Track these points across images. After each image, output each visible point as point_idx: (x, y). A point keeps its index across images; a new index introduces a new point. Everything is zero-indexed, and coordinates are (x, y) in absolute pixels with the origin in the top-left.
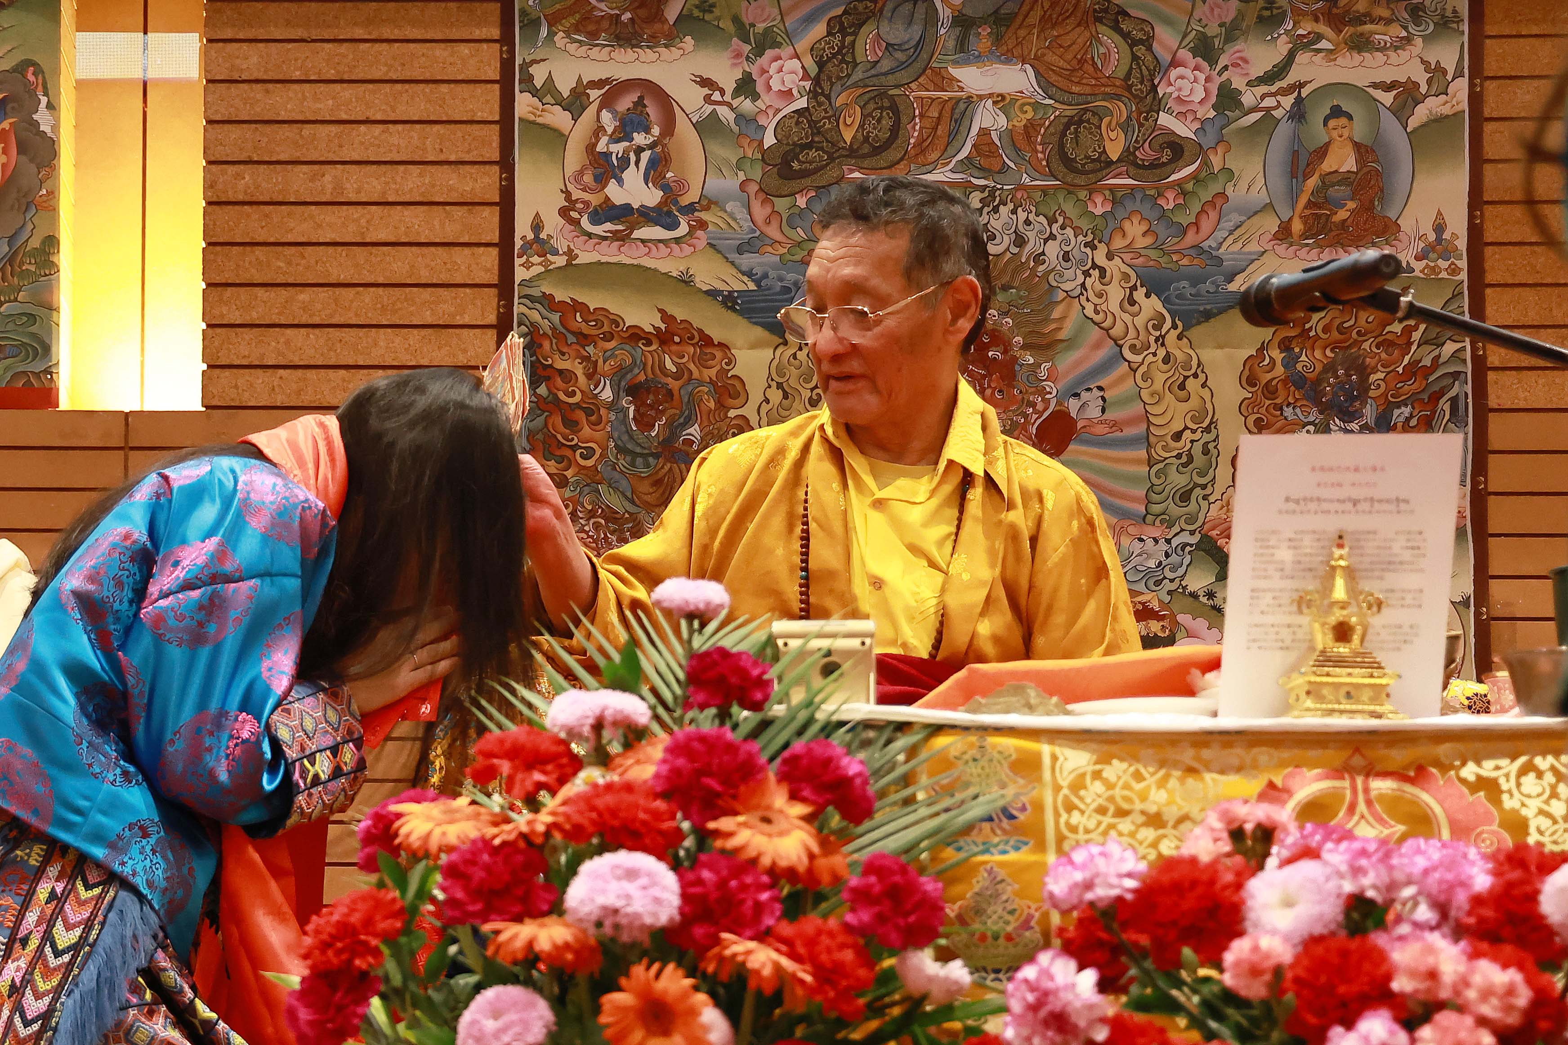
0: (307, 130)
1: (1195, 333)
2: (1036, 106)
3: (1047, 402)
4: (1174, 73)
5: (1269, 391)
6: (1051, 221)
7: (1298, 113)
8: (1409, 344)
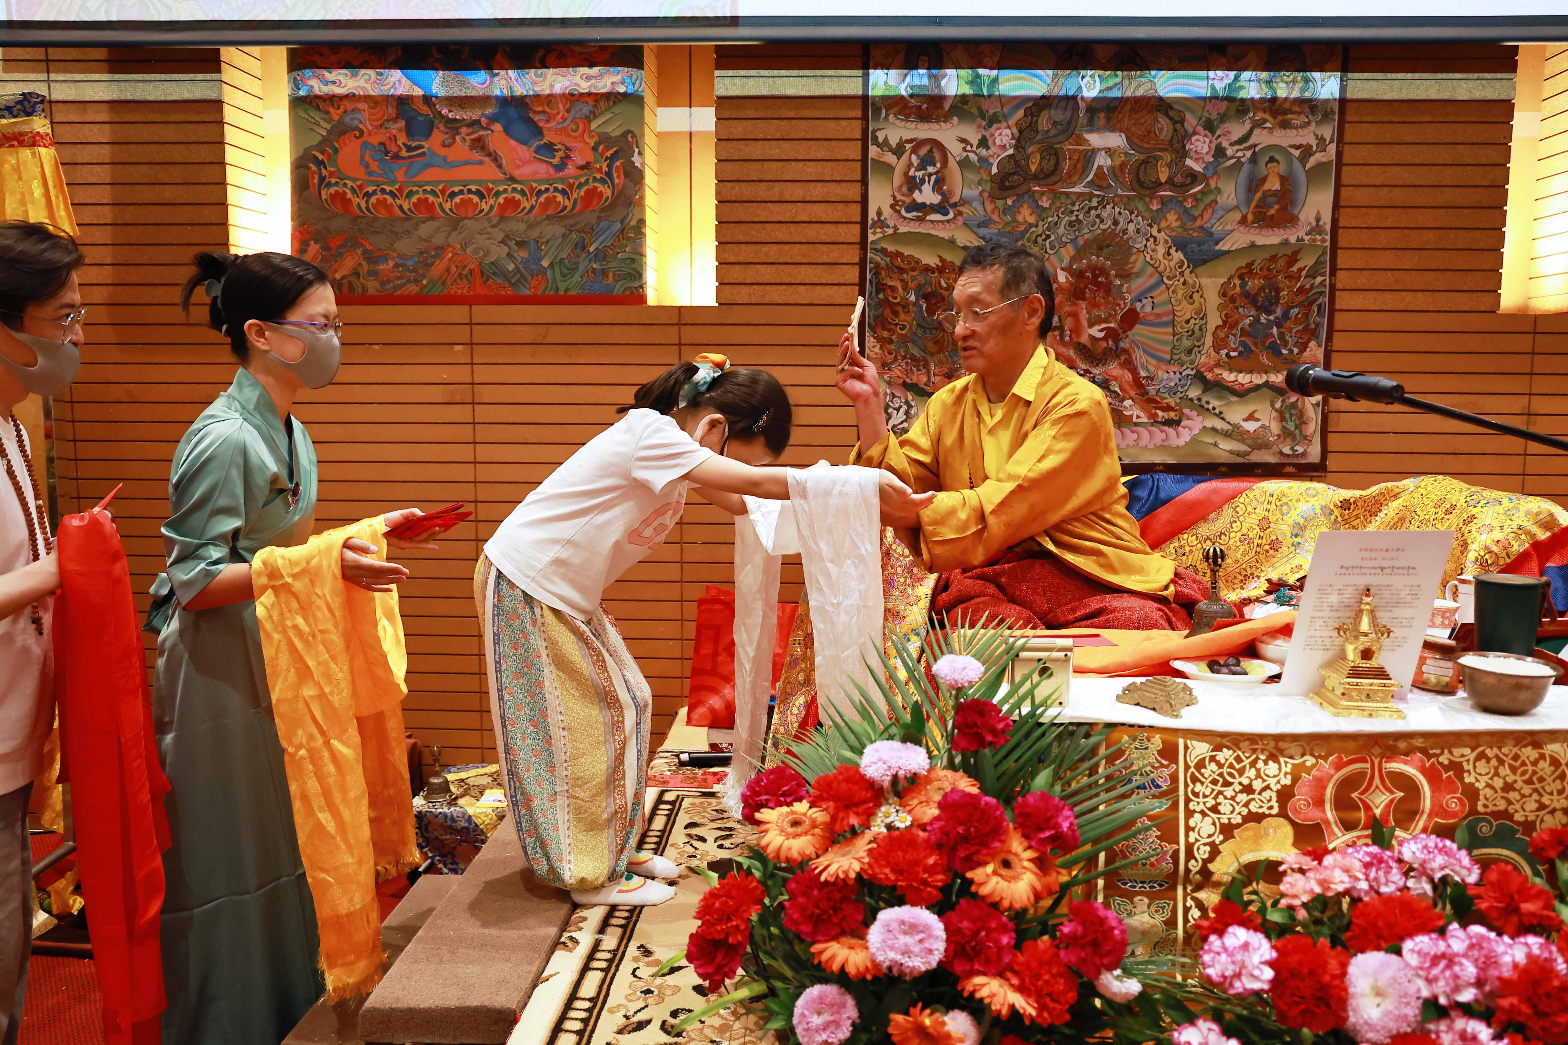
0: (766, 164)
1: (1199, 270)
2: (1126, 154)
3: (1125, 304)
4: (1194, 138)
5: (1233, 300)
6: (1131, 213)
7: (1254, 160)
8: (1300, 277)
